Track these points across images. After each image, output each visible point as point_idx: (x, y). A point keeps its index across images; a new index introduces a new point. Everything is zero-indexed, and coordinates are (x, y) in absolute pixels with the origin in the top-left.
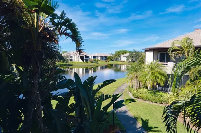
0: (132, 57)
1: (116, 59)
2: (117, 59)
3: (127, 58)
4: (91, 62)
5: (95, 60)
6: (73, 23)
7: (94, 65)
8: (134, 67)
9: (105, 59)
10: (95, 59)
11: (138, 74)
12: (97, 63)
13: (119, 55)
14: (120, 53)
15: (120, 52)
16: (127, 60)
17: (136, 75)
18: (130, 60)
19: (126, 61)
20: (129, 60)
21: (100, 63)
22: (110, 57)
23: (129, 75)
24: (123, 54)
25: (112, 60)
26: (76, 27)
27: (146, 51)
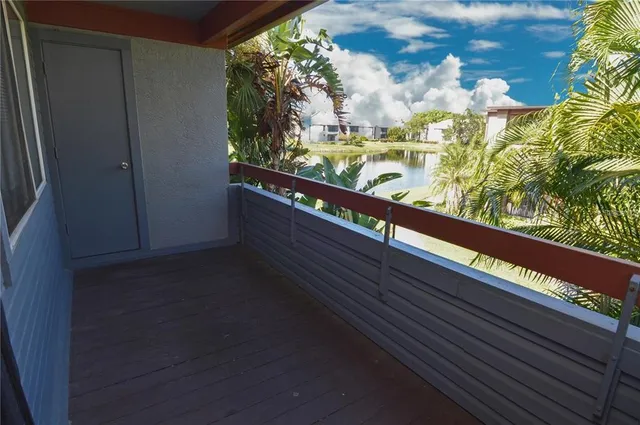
0: (461, 131)
1: (413, 136)
2: (416, 137)
3: (447, 134)
4: (344, 142)
5: (355, 138)
6: (330, 65)
7: (351, 152)
8: (455, 155)
9: (383, 136)
10: (354, 134)
11: (461, 172)
12: (359, 144)
13: (423, 125)
14: (427, 118)
15: (425, 116)
16: (447, 138)
17: (455, 175)
18: (454, 139)
19: (441, 141)
20: (450, 139)
21: (369, 145)
22: (397, 130)
23: (438, 175)
24: (435, 121)
25: (401, 139)
26: (336, 72)
27: (490, 114)
